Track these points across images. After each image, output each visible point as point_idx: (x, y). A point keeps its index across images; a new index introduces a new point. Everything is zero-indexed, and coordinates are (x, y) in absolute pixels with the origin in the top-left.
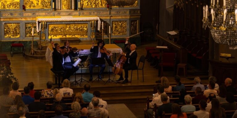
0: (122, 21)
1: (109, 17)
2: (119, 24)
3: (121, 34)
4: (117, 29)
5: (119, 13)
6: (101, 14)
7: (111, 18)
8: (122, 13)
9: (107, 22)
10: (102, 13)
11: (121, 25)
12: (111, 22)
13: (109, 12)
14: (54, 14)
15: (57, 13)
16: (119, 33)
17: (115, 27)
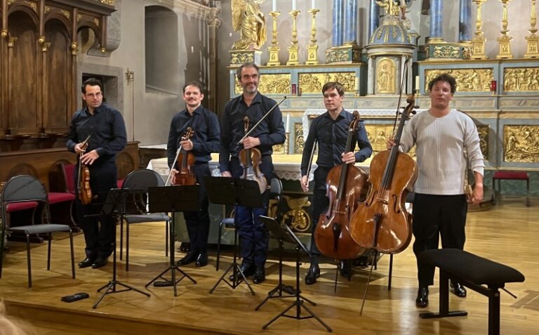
0: (532, 126)
1: (496, 114)
2: (525, 134)
3: (529, 160)
4: (517, 145)
5: (525, 103)
6: (472, 106)
7: (501, 116)
8: (533, 105)
9: (489, 126)
10: (475, 104)
11: (530, 135)
12: (501, 127)
13: (494, 101)
14: (356, 103)
15: (363, 102)
16: (523, 158)
17: (513, 140)
